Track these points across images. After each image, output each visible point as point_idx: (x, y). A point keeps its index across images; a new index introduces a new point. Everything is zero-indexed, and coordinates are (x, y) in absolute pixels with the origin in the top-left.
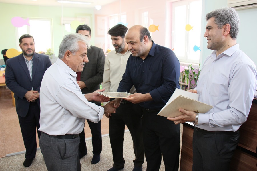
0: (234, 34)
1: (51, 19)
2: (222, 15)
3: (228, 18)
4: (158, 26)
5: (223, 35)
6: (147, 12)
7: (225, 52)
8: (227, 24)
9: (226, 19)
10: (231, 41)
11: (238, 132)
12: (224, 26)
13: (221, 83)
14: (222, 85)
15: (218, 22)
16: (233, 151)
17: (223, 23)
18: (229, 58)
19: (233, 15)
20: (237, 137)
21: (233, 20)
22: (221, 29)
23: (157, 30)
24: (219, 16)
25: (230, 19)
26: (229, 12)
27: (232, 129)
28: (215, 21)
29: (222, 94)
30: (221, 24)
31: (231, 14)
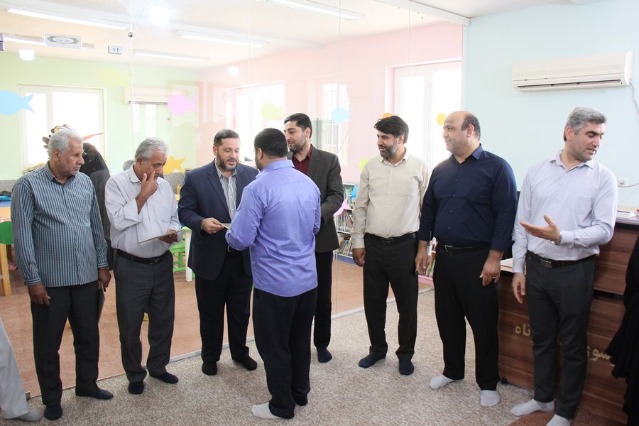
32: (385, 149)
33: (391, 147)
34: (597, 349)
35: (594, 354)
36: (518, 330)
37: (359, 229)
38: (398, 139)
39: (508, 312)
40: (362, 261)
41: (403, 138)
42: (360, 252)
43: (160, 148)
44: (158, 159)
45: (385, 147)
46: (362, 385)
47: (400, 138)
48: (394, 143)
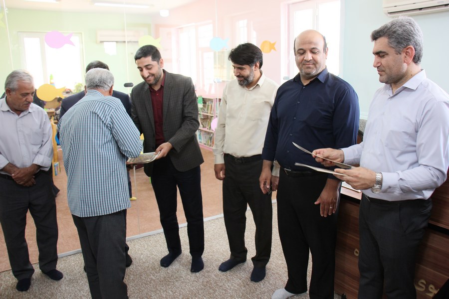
0: (419, 58)
1: (81, 33)
2: (400, 32)
3: (408, 36)
4: (275, 43)
5: (404, 62)
6: (246, 21)
7: (406, 85)
8: (409, 47)
9: (407, 39)
10: (414, 68)
11: (431, 200)
12: (405, 50)
13: (404, 131)
14: (404, 132)
15: (394, 44)
16: (424, 228)
17: (403, 46)
18: (413, 92)
19: (414, 30)
20: (430, 207)
21: (416, 37)
22: (400, 54)
23: (273, 50)
24: (395, 35)
25: (411, 38)
26: (407, 26)
27: (423, 195)
28: (390, 43)
29: (406, 146)
30: (400, 48)
31: (412, 29)
32: (243, 79)
33: (248, 77)
34: (433, 284)
35: (431, 290)
36: (356, 252)
37: (220, 149)
38: (254, 67)
39: (349, 235)
40: (221, 175)
41: (258, 65)
42: (220, 167)
43: (24, 78)
44: (25, 88)
45: (243, 77)
46: (211, 291)
47: (256, 66)
48: (250, 72)
